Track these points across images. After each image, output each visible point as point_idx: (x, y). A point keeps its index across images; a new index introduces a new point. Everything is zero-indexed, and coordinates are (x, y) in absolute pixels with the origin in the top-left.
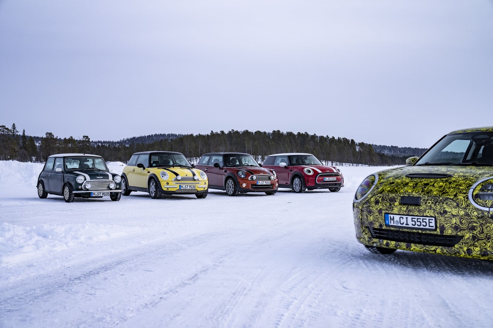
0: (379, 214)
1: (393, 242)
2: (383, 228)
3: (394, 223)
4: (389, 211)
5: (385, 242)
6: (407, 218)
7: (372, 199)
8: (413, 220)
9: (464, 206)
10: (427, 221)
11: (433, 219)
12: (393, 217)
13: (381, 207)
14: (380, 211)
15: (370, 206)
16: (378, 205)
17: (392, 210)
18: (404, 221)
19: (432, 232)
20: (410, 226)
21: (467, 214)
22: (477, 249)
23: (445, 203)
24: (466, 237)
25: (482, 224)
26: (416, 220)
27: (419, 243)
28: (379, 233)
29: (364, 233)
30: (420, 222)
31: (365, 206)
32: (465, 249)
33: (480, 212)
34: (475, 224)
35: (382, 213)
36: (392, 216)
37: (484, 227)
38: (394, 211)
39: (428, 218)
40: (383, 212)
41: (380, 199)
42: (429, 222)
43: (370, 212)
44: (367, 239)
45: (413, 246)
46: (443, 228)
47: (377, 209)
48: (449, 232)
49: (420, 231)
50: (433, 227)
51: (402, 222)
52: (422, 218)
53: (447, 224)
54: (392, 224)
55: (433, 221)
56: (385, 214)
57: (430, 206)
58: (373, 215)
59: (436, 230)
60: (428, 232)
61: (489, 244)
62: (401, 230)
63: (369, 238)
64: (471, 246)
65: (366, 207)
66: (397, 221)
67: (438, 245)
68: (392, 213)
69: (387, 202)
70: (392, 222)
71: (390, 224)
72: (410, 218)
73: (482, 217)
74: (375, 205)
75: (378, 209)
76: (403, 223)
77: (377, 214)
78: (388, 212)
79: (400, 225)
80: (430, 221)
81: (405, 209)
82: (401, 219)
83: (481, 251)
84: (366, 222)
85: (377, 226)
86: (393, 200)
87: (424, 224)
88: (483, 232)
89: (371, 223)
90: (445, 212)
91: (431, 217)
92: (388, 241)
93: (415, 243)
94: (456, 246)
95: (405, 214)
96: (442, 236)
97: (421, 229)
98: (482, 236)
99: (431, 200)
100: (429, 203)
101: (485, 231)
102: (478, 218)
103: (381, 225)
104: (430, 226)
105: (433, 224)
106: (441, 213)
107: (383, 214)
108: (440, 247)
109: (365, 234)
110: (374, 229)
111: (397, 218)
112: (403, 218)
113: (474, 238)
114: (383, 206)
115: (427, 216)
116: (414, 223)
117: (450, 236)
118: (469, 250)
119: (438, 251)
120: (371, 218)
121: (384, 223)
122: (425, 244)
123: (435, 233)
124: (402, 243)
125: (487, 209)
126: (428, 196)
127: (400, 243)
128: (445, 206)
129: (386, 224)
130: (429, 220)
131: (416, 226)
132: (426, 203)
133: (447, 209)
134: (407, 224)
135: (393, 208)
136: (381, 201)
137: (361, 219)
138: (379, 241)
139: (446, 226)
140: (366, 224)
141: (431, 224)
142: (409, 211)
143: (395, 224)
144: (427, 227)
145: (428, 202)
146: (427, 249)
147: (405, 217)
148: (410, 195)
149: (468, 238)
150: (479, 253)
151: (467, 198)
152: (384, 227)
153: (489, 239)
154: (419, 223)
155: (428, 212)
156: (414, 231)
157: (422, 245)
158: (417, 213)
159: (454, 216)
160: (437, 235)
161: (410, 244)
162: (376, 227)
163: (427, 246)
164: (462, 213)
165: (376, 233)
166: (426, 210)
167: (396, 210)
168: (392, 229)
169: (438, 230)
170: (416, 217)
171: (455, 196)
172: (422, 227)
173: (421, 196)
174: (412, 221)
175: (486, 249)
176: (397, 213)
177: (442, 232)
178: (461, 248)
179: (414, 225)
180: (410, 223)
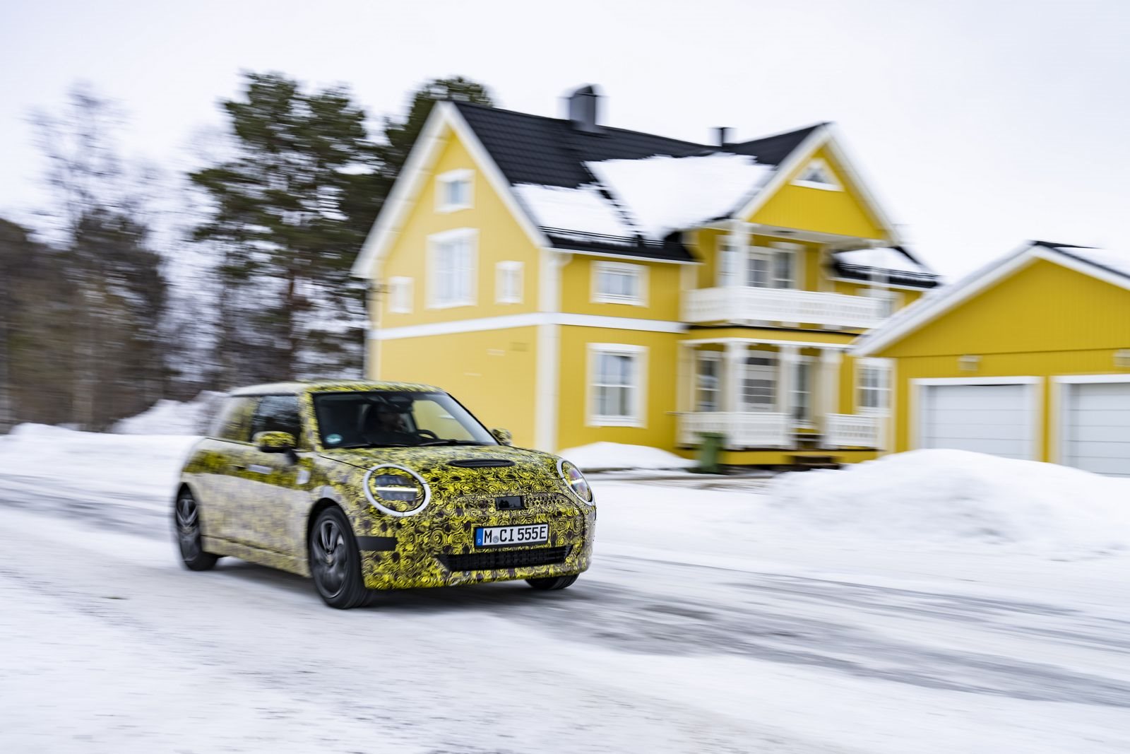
0: (465, 530)
1: (488, 571)
2: (471, 552)
3: (491, 541)
4: (482, 523)
5: (474, 574)
6: (512, 530)
7: (449, 508)
8: (521, 531)
10: (538, 531)
11: (546, 526)
12: (491, 531)
13: (469, 519)
14: (467, 526)
15: (449, 519)
16: (463, 515)
17: (488, 520)
18: (507, 535)
19: (542, 546)
20: (516, 541)
23: (556, 501)
24: (577, 546)
26: (524, 531)
27: (525, 566)
29: (432, 567)
30: (529, 533)
31: (435, 520)
32: (576, 561)
35: (470, 530)
36: (488, 530)
38: (491, 521)
39: (539, 526)
40: (473, 525)
41: (464, 505)
42: (541, 532)
43: (448, 529)
44: (439, 577)
45: (519, 572)
46: (554, 538)
47: (462, 522)
48: (561, 542)
49: (527, 548)
50: (545, 538)
51: (503, 539)
52: (532, 527)
53: (559, 531)
54: (488, 543)
55: (546, 530)
56: (475, 529)
57: (540, 507)
58: (453, 533)
59: (547, 541)
60: (538, 547)
62: (500, 550)
63: (442, 573)
65: (441, 522)
66: (496, 537)
68: (488, 525)
69: (476, 508)
70: (488, 540)
71: (484, 544)
72: (516, 529)
74: (458, 516)
75: (465, 522)
76: (506, 539)
77: (462, 531)
78: (480, 525)
79: (500, 543)
80: (543, 530)
81: (508, 516)
82: (503, 532)
84: (437, 548)
85: (458, 550)
86: (484, 505)
87: (534, 535)
89: (449, 547)
90: (560, 514)
91: (543, 523)
92: (479, 572)
93: (520, 565)
94: (568, 560)
95: (508, 524)
96: (554, 548)
97: (530, 544)
99: (539, 500)
100: (538, 503)
103: (466, 549)
104: (541, 538)
105: (545, 534)
106: (554, 516)
107: (472, 529)
108: (552, 565)
109: (433, 569)
110: (450, 556)
111: (496, 532)
112: (505, 531)
114: (471, 516)
115: (538, 523)
116: (520, 536)
117: (563, 548)
119: (551, 571)
120: (449, 540)
121: (473, 546)
122: (532, 565)
123: (546, 546)
124: (502, 570)
126: (533, 493)
127: (498, 571)
128: (558, 506)
129: (477, 544)
130: (541, 528)
131: (524, 541)
132: (534, 504)
133: (561, 510)
134: (511, 540)
135: (489, 517)
136: (464, 509)
137: (427, 544)
138: (464, 575)
139: (559, 533)
140: (435, 551)
141: (543, 535)
142: (513, 519)
143: (492, 543)
144: (538, 539)
145: (535, 502)
146: (537, 572)
147: (508, 529)
148: (509, 495)
149: (579, 547)
151: (571, 492)
152: (473, 551)
154: (527, 536)
155: (539, 517)
156: (519, 548)
157: (529, 568)
158: (524, 521)
159: (569, 517)
160: (547, 549)
161: (512, 570)
162: (457, 553)
163: (536, 567)
166: (535, 516)
167: (493, 521)
168: (486, 551)
169: (549, 542)
170: (525, 527)
172: (531, 540)
173: (524, 494)
174: (519, 534)
176: (496, 525)
177: (553, 543)
178: (573, 561)
179: (519, 539)
180: (516, 536)
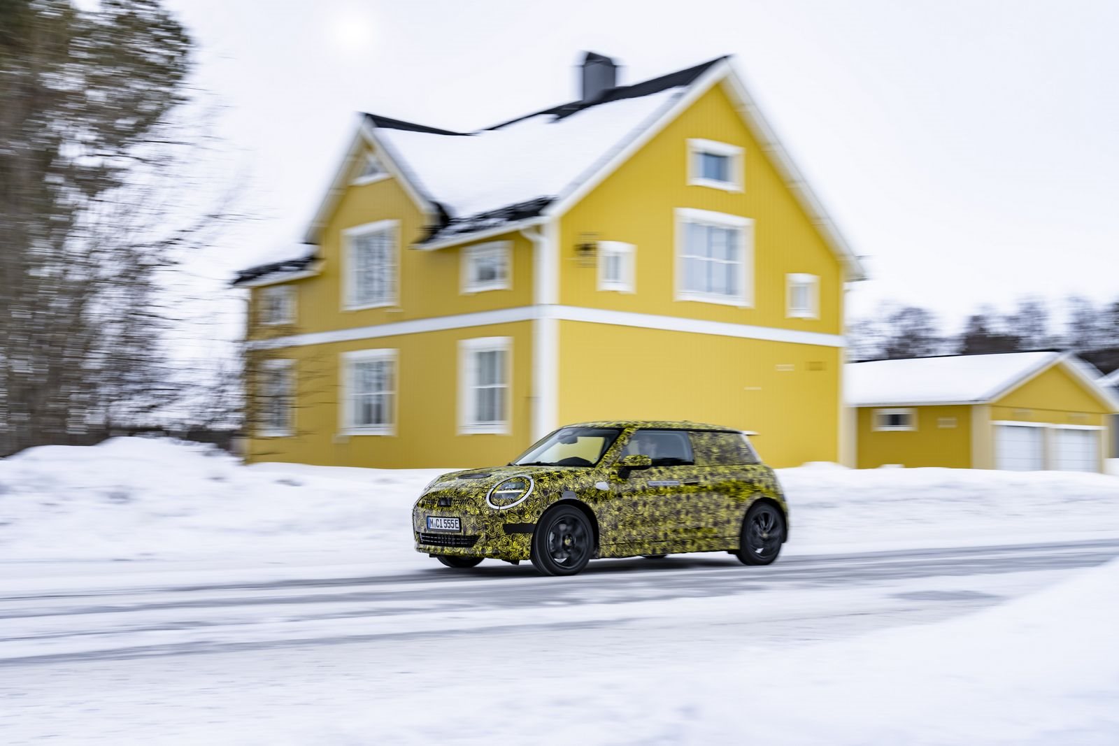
0: (424, 518)
1: (433, 546)
2: (427, 534)
3: (433, 526)
4: (430, 514)
5: (427, 547)
6: (441, 520)
9: (480, 505)
10: (454, 522)
11: (459, 520)
13: (425, 510)
14: (424, 514)
17: (432, 512)
18: (439, 523)
20: (444, 528)
21: (481, 513)
22: (490, 548)
23: (467, 503)
25: (492, 522)
26: (446, 522)
27: (450, 546)
28: (430, 539)
30: (450, 523)
32: (480, 548)
33: (491, 511)
34: (487, 523)
36: (432, 519)
37: (494, 526)
39: (454, 519)
40: (427, 515)
42: (456, 524)
43: (418, 516)
45: (445, 550)
46: (465, 529)
48: (470, 532)
49: (450, 533)
50: (458, 528)
52: (451, 519)
53: (467, 524)
54: (431, 528)
55: (458, 522)
56: (428, 517)
57: (457, 506)
58: (420, 519)
59: (460, 531)
60: (456, 534)
61: (499, 543)
62: (438, 533)
63: (418, 544)
64: (484, 545)
66: (435, 524)
67: (462, 546)
68: (432, 515)
69: (430, 504)
72: (443, 519)
73: (492, 516)
74: (422, 508)
75: (423, 512)
76: (439, 525)
77: (422, 518)
79: (436, 528)
81: (441, 511)
82: (437, 521)
83: (493, 549)
84: (416, 528)
85: (422, 531)
86: (433, 502)
87: (452, 525)
88: (493, 531)
89: (419, 528)
90: (466, 512)
91: (457, 517)
92: (430, 546)
93: (447, 545)
94: (475, 547)
95: (440, 516)
96: (464, 537)
97: (451, 531)
98: (493, 535)
99: (458, 501)
100: (457, 503)
101: (496, 530)
102: (489, 516)
103: (425, 530)
104: (456, 527)
105: (458, 525)
106: (463, 514)
107: (426, 518)
108: (464, 548)
110: (423, 534)
111: (434, 519)
113: (487, 537)
114: (426, 508)
115: (454, 517)
116: (446, 525)
117: (471, 537)
118: (483, 550)
120: (419, 523)
121: (427, 527)
123: (460, 534)
124: (439, 547)
125: (497, 508)
126: (457, 497)
127: (437, 547)
128: (467, 506)
129: (429, 528)
130: (456, 521)
131: (447, 528)
132: (455, 504)
133: (467, 509)
134: (441, 527)
135: (433, 510)
136: (425, 503)
138: (424, 547)
139: (467, 526)
142: (443, 513)
144: (455, 529)
146: (454, 551)
147: (439, 519)
148: (446, 497)
149: (483, 538)
150: (491, 552)
151: (485, 498)
152: (427, 532)
153: (499, 537)
154: (449, 525)
155: (456, 513)
156: (447, 533)
157: (451, 548)
158: (448, 515)
159: (472, 516)
160: (459, 536)
161: (444, 547)
163: (455, 548)
164: (478, 512)
165: (423, 538)
166: (454, 511)
167: (434, 513)
168: (433, 532)
169: (462, 531)
170: (447, 519)
171: (476, 495)
172: (451, 528)
173: (453, 497)
174: (444, 523)
175: (497, 548)
176: (435, 515)
177: (465, 532)
178: (478, 548)
179: (446, 527)
180: (443, 525)
